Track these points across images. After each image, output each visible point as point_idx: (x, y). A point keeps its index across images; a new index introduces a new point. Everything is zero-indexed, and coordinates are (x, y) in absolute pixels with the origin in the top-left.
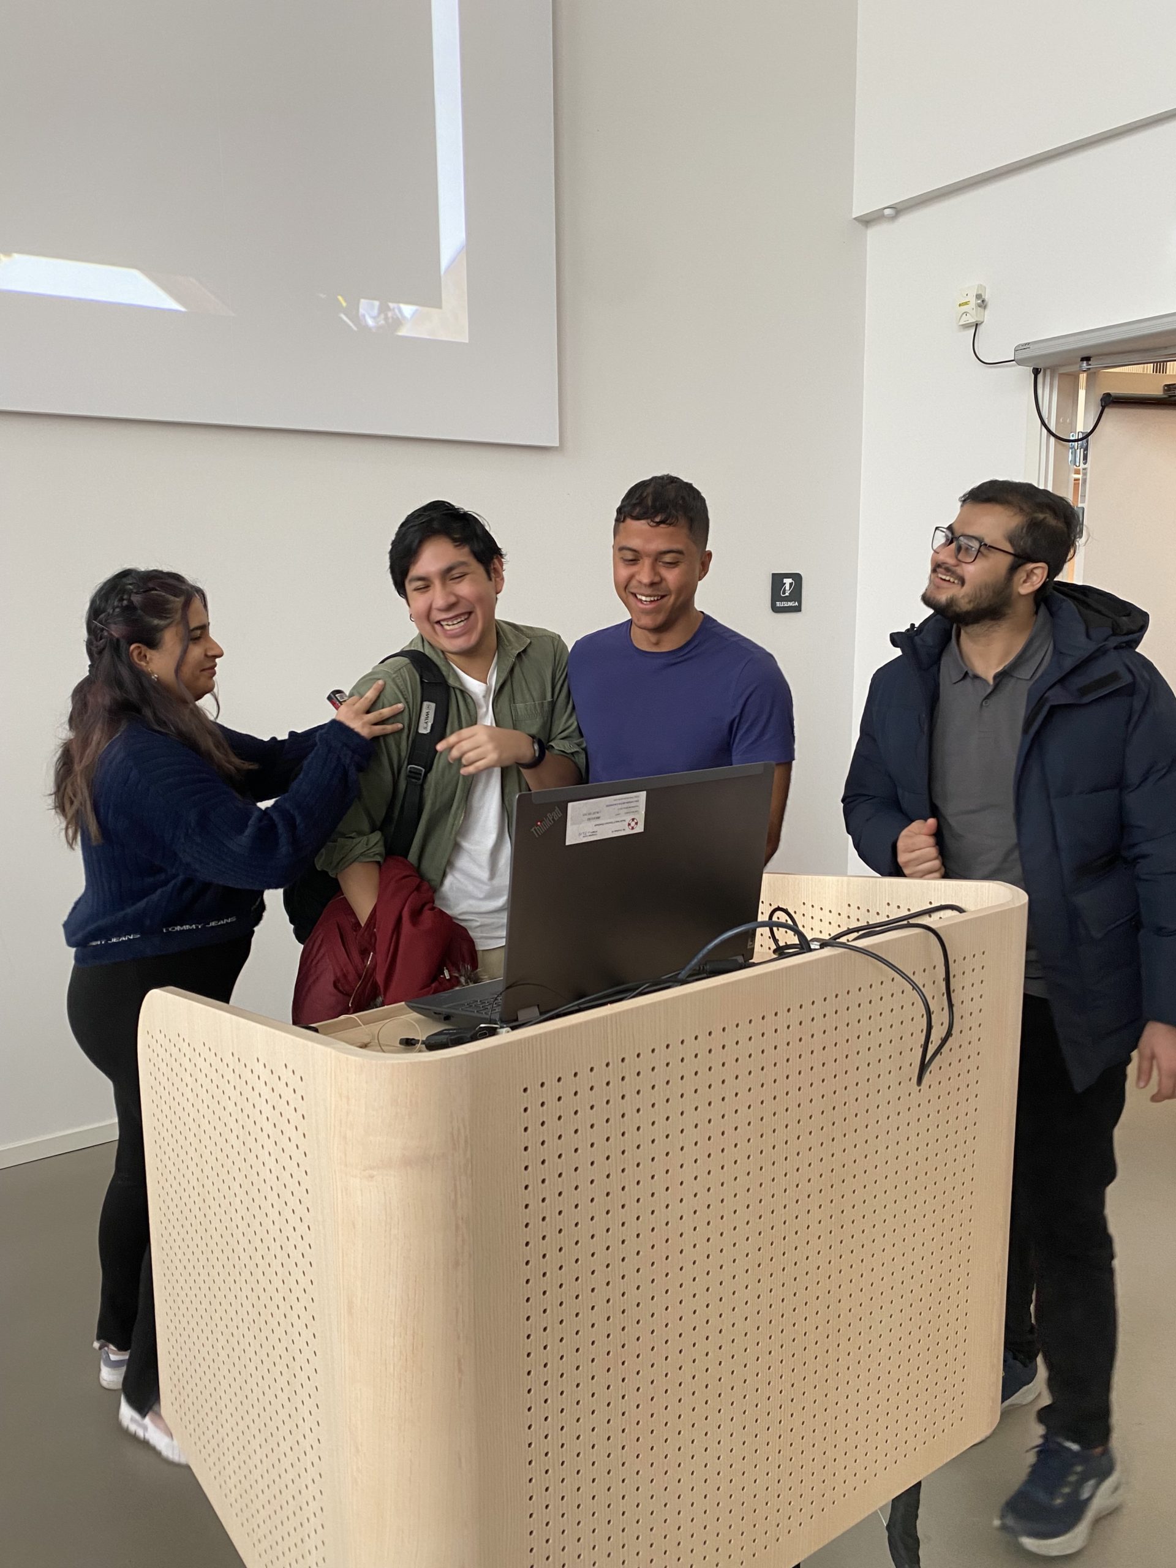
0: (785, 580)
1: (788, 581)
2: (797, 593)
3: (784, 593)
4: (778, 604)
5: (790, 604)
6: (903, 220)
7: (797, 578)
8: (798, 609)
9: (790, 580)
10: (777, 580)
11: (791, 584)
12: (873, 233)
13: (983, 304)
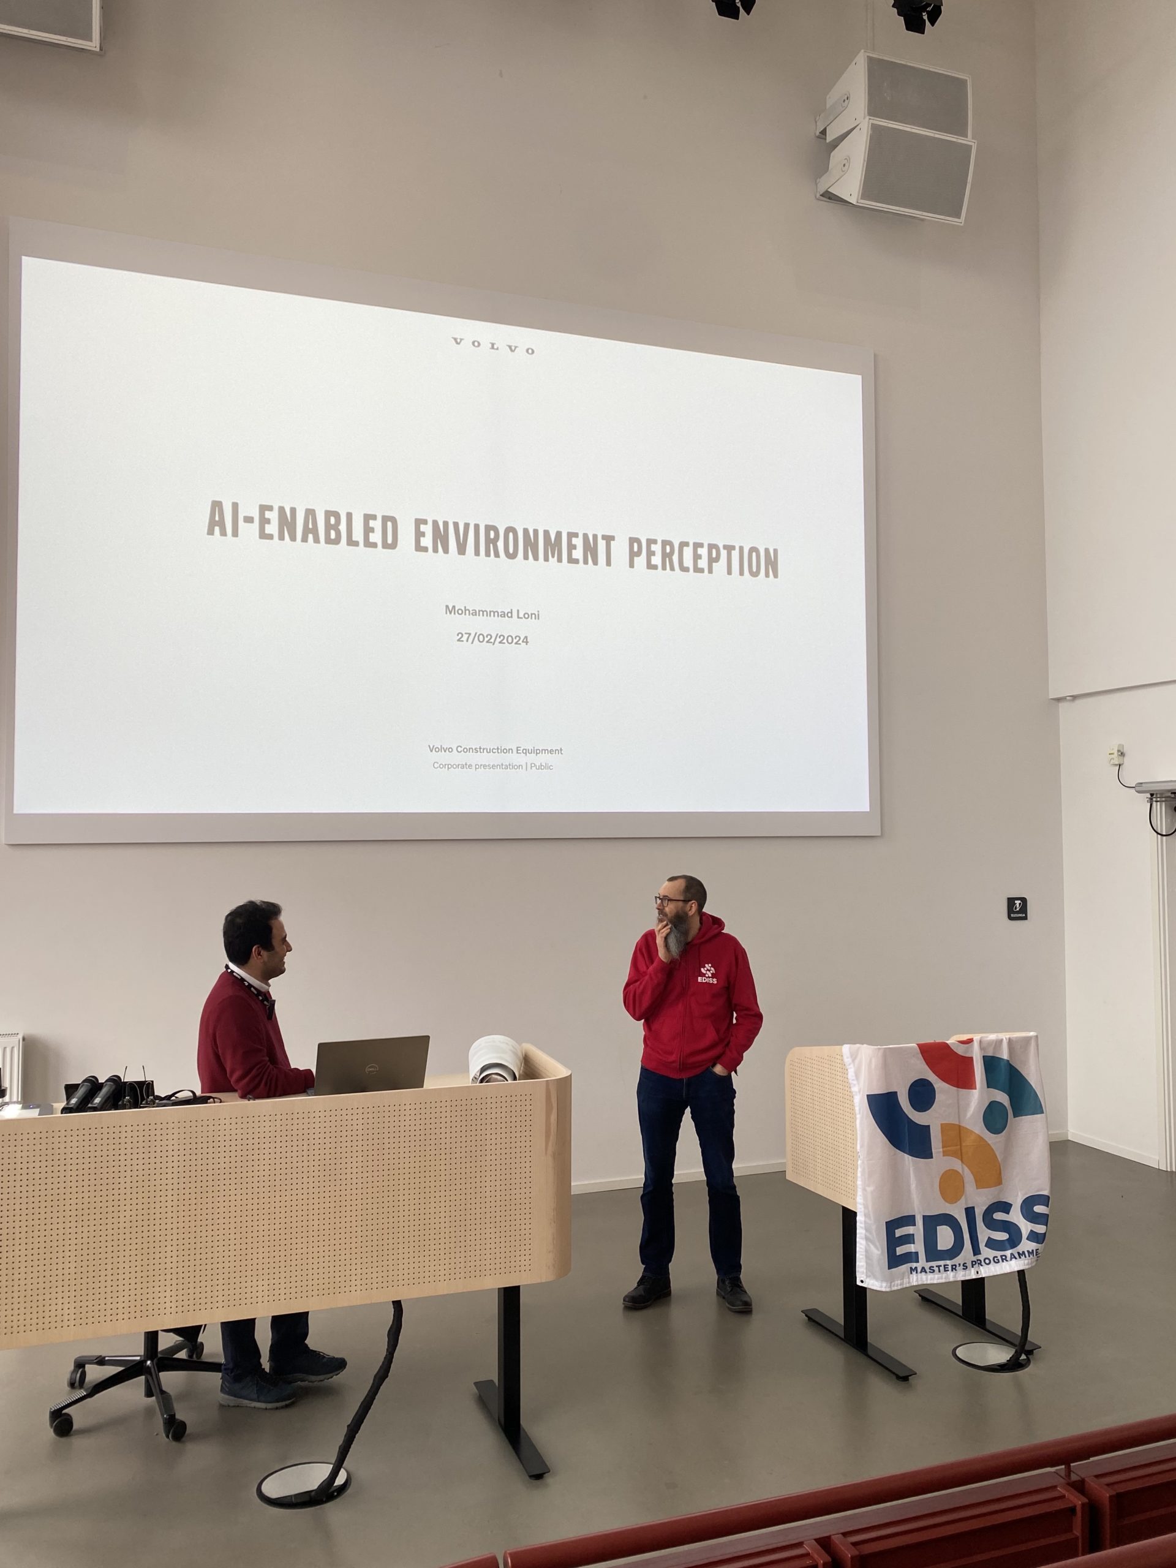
0: (1016, 902)
1: (1017, 902)
2: (1024, 909)
3: (1016, 908)
4: (1012, 915)
5: (1020, 915)
6: (1078, 702)
7: (1024, 901)
8: (1025, 918)
9: (1020, 902)
10: (1011, 901)
11: (1020, 904)
12: (1063, 706)
13: (1122, 754)
